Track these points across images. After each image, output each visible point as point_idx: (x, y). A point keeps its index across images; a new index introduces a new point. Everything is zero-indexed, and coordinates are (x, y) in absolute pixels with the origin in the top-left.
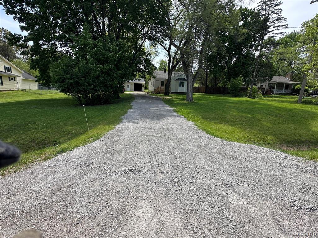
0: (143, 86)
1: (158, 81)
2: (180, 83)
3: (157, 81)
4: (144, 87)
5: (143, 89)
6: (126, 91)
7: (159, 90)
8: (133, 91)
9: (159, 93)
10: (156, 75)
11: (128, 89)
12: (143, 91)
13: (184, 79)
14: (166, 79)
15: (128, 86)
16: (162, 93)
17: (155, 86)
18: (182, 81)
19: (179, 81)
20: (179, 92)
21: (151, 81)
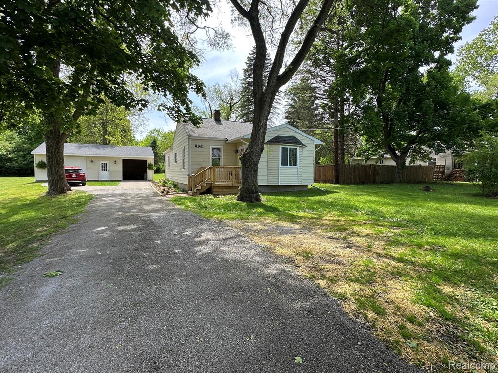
0: (151, 167)
1: (201, 146)
2: (284, 151)
3: (196, 146)
4: (152, 169)
5: (150, 173)
6: (98, 181)
7: (210, 180)
8: (120, 181)
9: (209, 191)
10: (191, 128)
11: (105, 176)
12: (150, 181)
13: (294, 141)
14: (227, 140)
15: (104, 167)
16: (219, 190)
17: (190, 163)
18: (289, 147)
19: (281, 147)
20: (279, 184)
21: (173, 151)
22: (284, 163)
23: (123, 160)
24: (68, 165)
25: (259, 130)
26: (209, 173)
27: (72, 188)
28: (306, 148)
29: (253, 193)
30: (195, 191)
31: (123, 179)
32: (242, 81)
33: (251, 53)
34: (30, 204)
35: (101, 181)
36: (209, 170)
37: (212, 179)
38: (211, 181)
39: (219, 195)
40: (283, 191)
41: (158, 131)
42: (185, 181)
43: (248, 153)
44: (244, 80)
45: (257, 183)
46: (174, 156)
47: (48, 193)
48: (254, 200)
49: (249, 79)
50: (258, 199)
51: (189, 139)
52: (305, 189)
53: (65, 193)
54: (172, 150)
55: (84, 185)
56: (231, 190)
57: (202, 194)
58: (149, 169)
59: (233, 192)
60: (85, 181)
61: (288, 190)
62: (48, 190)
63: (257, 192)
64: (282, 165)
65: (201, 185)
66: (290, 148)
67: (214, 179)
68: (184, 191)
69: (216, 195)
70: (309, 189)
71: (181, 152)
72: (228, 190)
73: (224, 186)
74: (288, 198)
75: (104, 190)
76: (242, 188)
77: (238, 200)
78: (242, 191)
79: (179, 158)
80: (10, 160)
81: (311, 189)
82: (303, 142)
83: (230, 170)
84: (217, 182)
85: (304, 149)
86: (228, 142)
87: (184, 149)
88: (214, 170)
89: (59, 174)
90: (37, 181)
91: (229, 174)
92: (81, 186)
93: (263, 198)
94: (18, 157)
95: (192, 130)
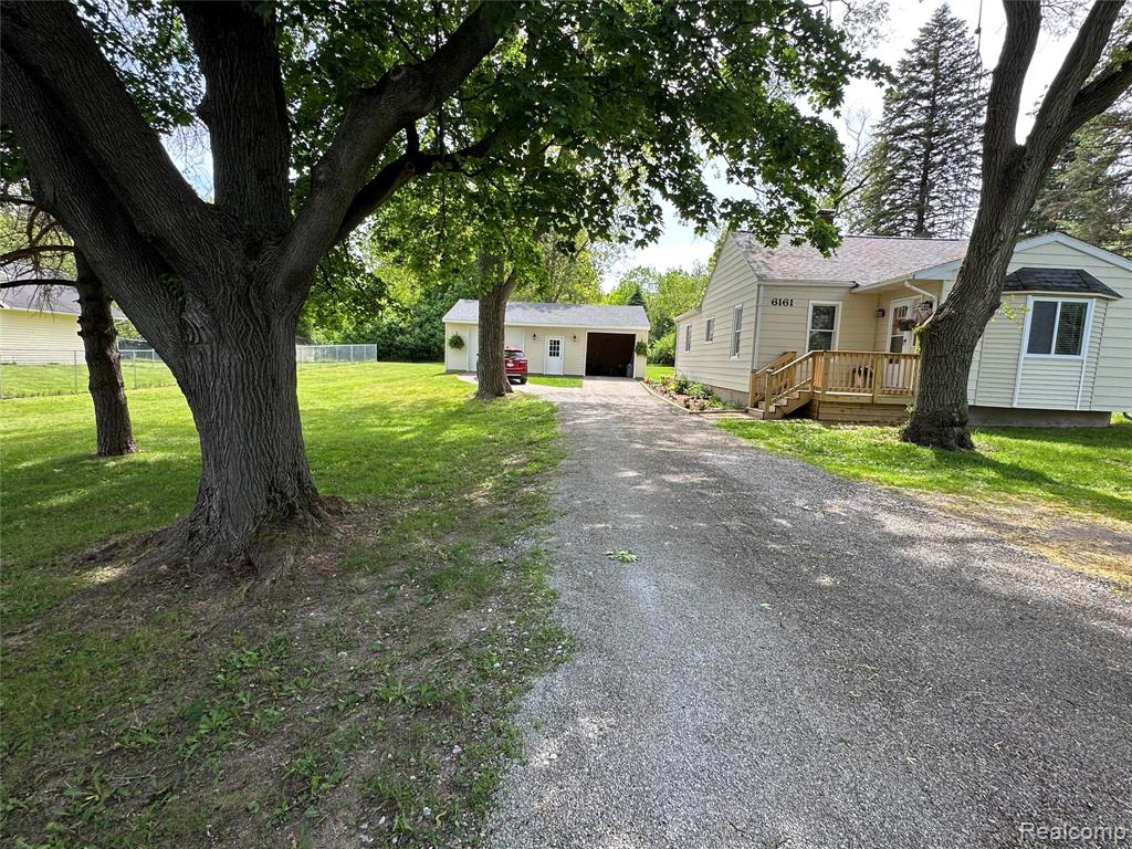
0: (641, 349)
1: (785, 303)
2: (1043, 313)
3: (774, 302)
4: (645, 353)
5: (639, 363)
6: (541, 375)
7: (809, 385)
8: (581, 377)
9: (805, 411)
10: (762, 258)
11: (555, 365)
12: (639, 379)
13: (1083, 282)
14: (857, 286)
15: (554, 349)
16: (832, 411)
17: (757, 343)
18: (1060, 301)
19: (1031, 300)
20: (1015, 406)
21: (704, 314)
22: (1038, 344)
23: (589, 334)
24: (510, 342)
25: (991, 255)
26: (810, 369)
27: (514, 387)
28: (1119, 303)
29: (953, 424)
30: (772, 409)
31: (587, 374)
32: (877, 131)
33: (913, 47)
34: (457, 411)
35: (550, 376)
36: (811, 359)
37: (818, 383)
38: (814, 388)
39: (835, 422)
40: (1020, 424)
41: (646, 272)
42: (744, 385)
43: (949, 318)
44: (883, 125)
45: (965, 399)
46: (705, 325)
47: (478, 394)
48: (953, 442)
49: (897, 120)
50: (964, 443)
51: (759, 286)
52: (1099, 424)
53: (503, 395)
54: (701, 312)
55: (523, 382)
56: (865, 412)
57: (787, 416)
58: (638, 354)
59: (871, 419)
60: (527, 375)
61: (1036, 423)
62: (477, 389)
63: (962, 424)
64: (1029, 352)
65: (787, 395)
66: (1064, 305)
67: (825, 383)
68: (740, 408)
69: (828, 423)
70: (1110, 427)
71: (731, 317)
72: (856, 411)
73: (848, 400)
74: (1062, 447)
75: (565, 395)
76: (920, 409)
77: (905, 440)
78: (917, 417)
79: (723, 332)
80: (402, 331)
81: (1120, 426)
82: (1109, 284)
83: (856, 362)
84: (830, 390)
85: (1111, 304)
86: (856, 290)
87: (740, 311)
88: (827, 360)
89: (497, 360)
90: (449, 372)
91: (854, 371)
92: (518, 383)
93: (980, 441)
94: (414, 326)
95: (765, 264)
